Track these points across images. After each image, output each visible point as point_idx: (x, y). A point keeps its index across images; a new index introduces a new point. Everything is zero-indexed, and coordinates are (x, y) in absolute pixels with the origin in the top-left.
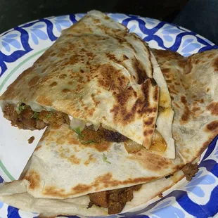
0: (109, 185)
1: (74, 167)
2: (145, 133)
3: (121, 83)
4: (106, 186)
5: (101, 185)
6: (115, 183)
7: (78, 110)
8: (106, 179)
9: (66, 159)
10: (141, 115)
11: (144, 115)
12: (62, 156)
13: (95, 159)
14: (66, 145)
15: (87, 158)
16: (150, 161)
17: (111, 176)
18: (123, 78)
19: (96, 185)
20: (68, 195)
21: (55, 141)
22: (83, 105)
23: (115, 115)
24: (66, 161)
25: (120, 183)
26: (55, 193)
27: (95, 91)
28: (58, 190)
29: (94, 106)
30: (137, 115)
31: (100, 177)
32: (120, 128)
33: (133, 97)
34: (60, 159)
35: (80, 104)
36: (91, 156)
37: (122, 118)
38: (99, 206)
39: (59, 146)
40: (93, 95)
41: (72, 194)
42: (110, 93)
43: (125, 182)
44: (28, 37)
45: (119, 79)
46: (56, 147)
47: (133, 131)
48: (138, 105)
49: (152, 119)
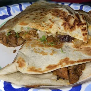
0: (69, 63)
1: (44, 57)
2: (83, 35)
3: (64, 14)
4: (67, 64)
5: (64, 64)
6: (72, 62)
7: (43, 26)
8: (66, 60)
9: (39, 53)
10: (79, 27)
11: (80, 26)
12: (36, 52)
13: (56, 52)
14: (37, 47)
15: (51, 52)
16: (88, 51)
17: (68, 59)
18: (64, 12)
19: (61, 64)
20: (44, 71)
21: (30, 46)
22: (45, 24)
23: (65, 27)
24: (39, 54)
25: (75, 62)
26: (36, 71)
27: (51, 18)
28: (37, 69)
29: (52, 24)
30: (76, 26)
31: (62, 60)
32: (69, 33)
33: (73, 18)
34: (35, 54)
35: (43, 24)
36: (53, 50)
37: (69, 28)
38: (64, 79)
39: (33, 48)
40: (50, 20)
41: (46, 71)
42: (59, 18)
43: (78, 62)
44: (10, 9)
45: (62, 13)
46: (32, 48)
47: (76, 34)
48: (76, 22)
49: (85, 28)
